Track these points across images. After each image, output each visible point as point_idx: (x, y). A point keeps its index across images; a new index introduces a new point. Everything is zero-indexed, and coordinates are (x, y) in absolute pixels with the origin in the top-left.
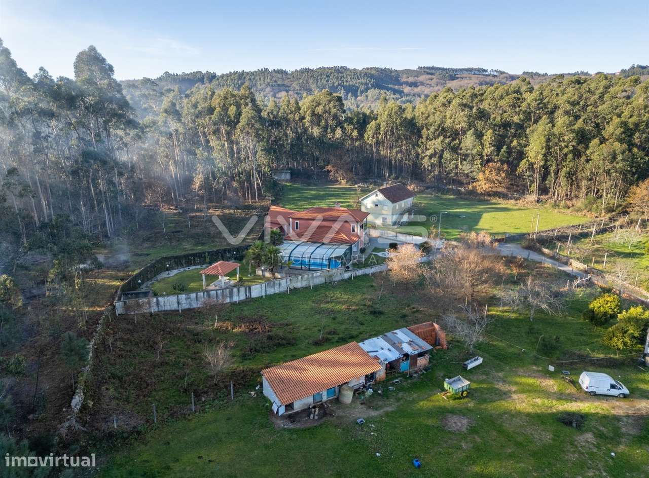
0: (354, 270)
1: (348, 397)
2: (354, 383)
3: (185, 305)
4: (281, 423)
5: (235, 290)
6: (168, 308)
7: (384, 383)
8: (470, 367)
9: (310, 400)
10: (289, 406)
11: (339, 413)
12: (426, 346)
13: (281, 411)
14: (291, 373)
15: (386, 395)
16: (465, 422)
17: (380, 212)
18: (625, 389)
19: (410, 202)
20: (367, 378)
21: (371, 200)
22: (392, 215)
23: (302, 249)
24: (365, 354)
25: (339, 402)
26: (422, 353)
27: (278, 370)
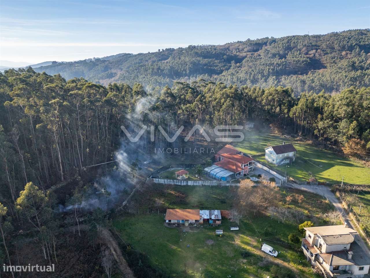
0: (231, 183)
1: (187, 224)
2: (191, 221)
3: (166, 183)
4: (166, 224)
5: (182, 181)
6: (161, 182)
7: (201, 224)
8: (231, 229)
9: (176, 221)
10: (170, 221)
11: (182, 227)
12: (220, 218)
13: (167, 221)
14: (174, 212)
15: (198, 228)
16: (213, 242)
17: (272, 156)
18: (276, 254)
19: (291, 154)
20: (196, 221)
21: (269, 150)
22: (277, 160)
23: (216, 170)
24: (198, 214)
25: (184, 224)
26: (218, 220)
27: (171, 210)
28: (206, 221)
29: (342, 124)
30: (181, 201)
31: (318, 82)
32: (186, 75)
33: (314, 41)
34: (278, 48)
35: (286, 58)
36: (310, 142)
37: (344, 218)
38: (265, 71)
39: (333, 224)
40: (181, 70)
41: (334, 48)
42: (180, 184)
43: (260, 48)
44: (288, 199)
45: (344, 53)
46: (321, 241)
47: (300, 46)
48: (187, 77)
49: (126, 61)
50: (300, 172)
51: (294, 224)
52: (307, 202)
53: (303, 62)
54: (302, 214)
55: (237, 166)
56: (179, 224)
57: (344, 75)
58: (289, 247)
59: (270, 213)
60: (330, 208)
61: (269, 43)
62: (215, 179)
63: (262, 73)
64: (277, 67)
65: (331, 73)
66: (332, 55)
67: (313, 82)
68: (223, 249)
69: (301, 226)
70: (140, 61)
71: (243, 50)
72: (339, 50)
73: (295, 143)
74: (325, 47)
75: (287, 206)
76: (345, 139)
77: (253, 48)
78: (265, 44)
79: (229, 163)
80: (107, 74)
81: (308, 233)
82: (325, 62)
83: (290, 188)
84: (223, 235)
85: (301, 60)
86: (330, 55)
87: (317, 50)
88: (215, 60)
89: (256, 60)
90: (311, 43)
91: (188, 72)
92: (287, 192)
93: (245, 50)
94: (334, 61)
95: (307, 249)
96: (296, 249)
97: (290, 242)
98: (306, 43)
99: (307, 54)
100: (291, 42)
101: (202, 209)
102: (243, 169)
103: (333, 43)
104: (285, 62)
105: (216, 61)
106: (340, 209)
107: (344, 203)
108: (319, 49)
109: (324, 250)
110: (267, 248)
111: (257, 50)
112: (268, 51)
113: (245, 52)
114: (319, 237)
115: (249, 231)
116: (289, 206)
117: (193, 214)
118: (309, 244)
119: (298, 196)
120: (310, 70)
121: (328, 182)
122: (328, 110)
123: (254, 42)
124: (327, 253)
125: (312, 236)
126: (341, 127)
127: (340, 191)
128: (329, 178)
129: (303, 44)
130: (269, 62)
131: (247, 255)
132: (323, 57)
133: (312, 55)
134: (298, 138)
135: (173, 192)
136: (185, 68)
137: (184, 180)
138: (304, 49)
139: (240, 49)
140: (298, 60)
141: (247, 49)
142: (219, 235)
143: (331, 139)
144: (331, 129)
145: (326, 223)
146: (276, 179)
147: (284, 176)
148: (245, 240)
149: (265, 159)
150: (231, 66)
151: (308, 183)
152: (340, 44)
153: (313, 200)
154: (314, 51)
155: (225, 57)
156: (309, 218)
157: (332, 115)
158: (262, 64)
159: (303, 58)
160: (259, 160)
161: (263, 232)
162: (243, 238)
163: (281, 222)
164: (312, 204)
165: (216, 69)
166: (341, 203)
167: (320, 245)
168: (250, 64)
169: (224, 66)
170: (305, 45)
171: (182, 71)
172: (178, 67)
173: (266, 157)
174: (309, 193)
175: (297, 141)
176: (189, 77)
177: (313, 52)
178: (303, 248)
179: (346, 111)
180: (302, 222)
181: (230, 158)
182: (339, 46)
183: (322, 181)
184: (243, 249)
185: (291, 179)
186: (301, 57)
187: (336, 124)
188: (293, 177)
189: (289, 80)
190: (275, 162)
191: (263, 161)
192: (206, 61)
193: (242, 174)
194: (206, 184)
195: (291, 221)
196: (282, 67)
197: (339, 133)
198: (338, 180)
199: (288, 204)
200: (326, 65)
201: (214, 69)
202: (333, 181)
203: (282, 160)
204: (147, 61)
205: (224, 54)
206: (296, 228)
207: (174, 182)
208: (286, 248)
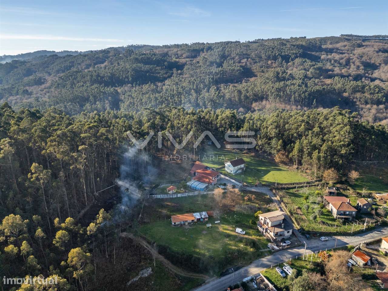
1: (187, 224)
2: (189, 221)
3: (162, 197)
4: (172, 226)
6: (158, 197)
7: (196, 222)
8: (216, 222)
9: (179, 223)
10: (175, 223)
11: (184, 226)
12: (207, 217)
13: (173, 224)
14: (177, 217)
15: (195, 225)
16: (206, 232)
17: (230, 168)
18: (244, 233)
19: (242, 166)
20: (192, 221)
21: (228, 164)
22: (234, 171)
23: (195, 183)
24: (193, 216)
25: (184, 224)
26: (206, 218)
27: (174, 216)
28: (199, 220)
29: (274, 141)
30: (177, 209)
31: (251, 93)
32: (128, 82)
33: (244, 49)
34: (214, 56)
35: (222, 67)
36: (253, 154)
37: (278, 207)
38: (206, 80)
39: (273, 211)
40: (122, 76)
41: (261, 57)
42: (172, 197)
43: (198, 54)
44: (246, 198)
45: (269, 62)
46: (268, 221)
47: (233, 54)
48: (130, 85)
49: (53, 63)
50: (249, 178)
51: (252, 214)
52: (257, 199)
53: (237, 71)
54: (255, 207)
55: (209, 179)
56: (181, 225)
57: (271, 86)
58: (251, 228)
59: (236, 209)
60: (270, 201)
61: (206, 50)
62: (195, 190)
63: (204, 82)
64: (216, 76)
65: (261, 83)
66: (261, 64)
67: (248, 92)
68: (213, 235)
69: (256, 214)
70: (70, 64)
71: (182, 55)
72: (266, 60)
73: (244, 156)
74: (254, 56)
75: (246, 203)
76: (276, 152)
77: (192, 54)
78: (202, 50)
79: (203, 177)
80: (35, 81)
81: (260, 218)
82: (255, 71)
83: (245, 191)
84: (211, 227)
85: (236, 69)
86: (258, 64)
87: (248, 58)
88: (156, 67)
89: (197, 68)
90: (242, 52)
91: (130, 79)
92: (244, 193)
93: (184, 56)
94: (262, 70)
95: (261, 227)
96: (255, 228)
97: (251, 224)
98: (238, 52)
99: (240, 62)
100: (225, 50)
101: (194, 212)
102: (213, 181)
103: (260, 52)
104: (222, 70)
105: (158, 68)
106: (276, 201)
107: (278, 197)
108: (250, 58)
109: (270, 225)
110: (239, 230)
111: (195, 57)
112: (206, 58)
113: (184, 58)
114: (267, 219)
115: (226, 222)
116: (247, 203)
117: (189, 216)
118: (261, 223)
119: (252, 196)
120: (244, 78)
121: (268, 184)
122: (264, 132)
123: (192, 48)
124: (271, 227)
125: (263, 219)
126: (273, 144)
127: (275, 189)
128: (268, 180)
129: (235, 53)
130: (208, 71)
131: (228, 236)
132: (253, 65)
133: (244, 64)
134: (245, 152)
135: (169, 204)
136: (127, 75)
137: (175, 193)
138: (237, 57)
139: (179, 55)
140: (233, 69)
141: (185, 55)
142: (209, 227)
143: (267, 152)
144: (267, 145)
145: (269, 211)
146: (236, 186)
147: (240, 183)
148: (225, 228)
149: (225, 170)
150: (173, 73)
151: (256, 186)
152: (266, 54)
153: (260, 197)
154: (246, 60)
155: (166, 63)
156: (259, 209)
157: (267, 135)
158: (202, 72)
159: (237, 67)
160: (221, 171)
161: (234, 221)
162: (224, 227)
163: (244, 214)
164: (260, 200)
165: (158, 76)
166: (276, 196)
167: (268, 223)
168: (191, 72)
169: (166, 73)
170: (238, 54)
171: (125, 78)
172: (119, 73)
173: (226, 169)
174: (257, 192)
175: (244, 153)
176: (132, 84)
177: (244, 61)
178: (258, 226)
179: (275, 132)
180: (256, 212)
181: (203, 173)
182: (266, 56)
183: (264, 183)
184: (225, 233)
185: (245, 184)
186: (235, 66)
187: (269, 141)
188: (246, 182)
189: (227, 90)
190: (232, 173)
191: (224, 172)
192: (147, 67)
193: (213, 184)
194: (191, 195)
195: (250, 212)
196: (220, 75)
197: (271, 148)
198: (274, 182)
199: (246, 202)
200: (256, 73)
201: (157, 77)
202: (271, 183)
203: (237, 171)
204: (79, 64)
205: (165, 61)
206: (253, 216)
207: (168, 196)
208: (249, 228)
